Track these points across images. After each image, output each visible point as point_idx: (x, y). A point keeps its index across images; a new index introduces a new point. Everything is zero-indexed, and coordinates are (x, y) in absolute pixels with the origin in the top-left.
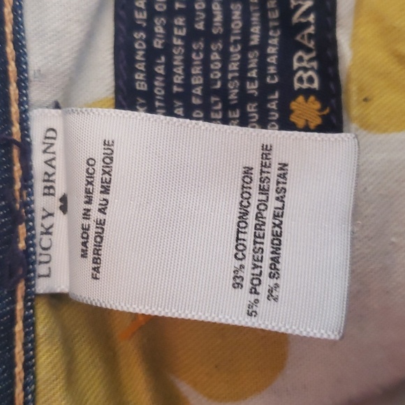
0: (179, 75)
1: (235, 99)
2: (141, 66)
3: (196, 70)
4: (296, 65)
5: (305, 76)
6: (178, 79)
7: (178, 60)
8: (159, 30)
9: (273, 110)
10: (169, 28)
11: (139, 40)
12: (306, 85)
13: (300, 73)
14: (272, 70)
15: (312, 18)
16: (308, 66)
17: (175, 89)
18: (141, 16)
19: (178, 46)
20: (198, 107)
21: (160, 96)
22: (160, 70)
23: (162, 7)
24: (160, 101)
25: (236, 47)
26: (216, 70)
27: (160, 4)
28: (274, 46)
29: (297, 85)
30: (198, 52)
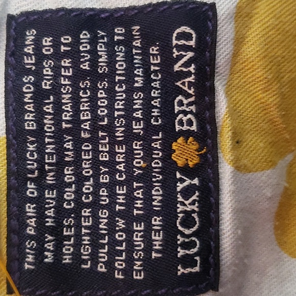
0: (68, 111)
1: (122, 137)
2: (30, 107)
3: (84, 107)
4: (177, 109)
5: (185, 119)
6: (66, 117)
7: (66, 98)
8: (48, 72)
9: (157, 149)
10: (57, 69)
11: (27, 83)
12: (185, 128)
13: (181, 116)
14: (156, 112)
15: (192, 68)
16: (187, 110)
17: (64, 125)
18: (29, 61)
19: (66, 85)
20: (86, 140)
21: (50, 132)
22: (49, 109)
23: (49, 50)
24: (50, 137)
25: (121, 87)
26: (102, 107)
27: (47, 48)
28: (156, 89)
29: (178, 128)
30: (85, 90)
